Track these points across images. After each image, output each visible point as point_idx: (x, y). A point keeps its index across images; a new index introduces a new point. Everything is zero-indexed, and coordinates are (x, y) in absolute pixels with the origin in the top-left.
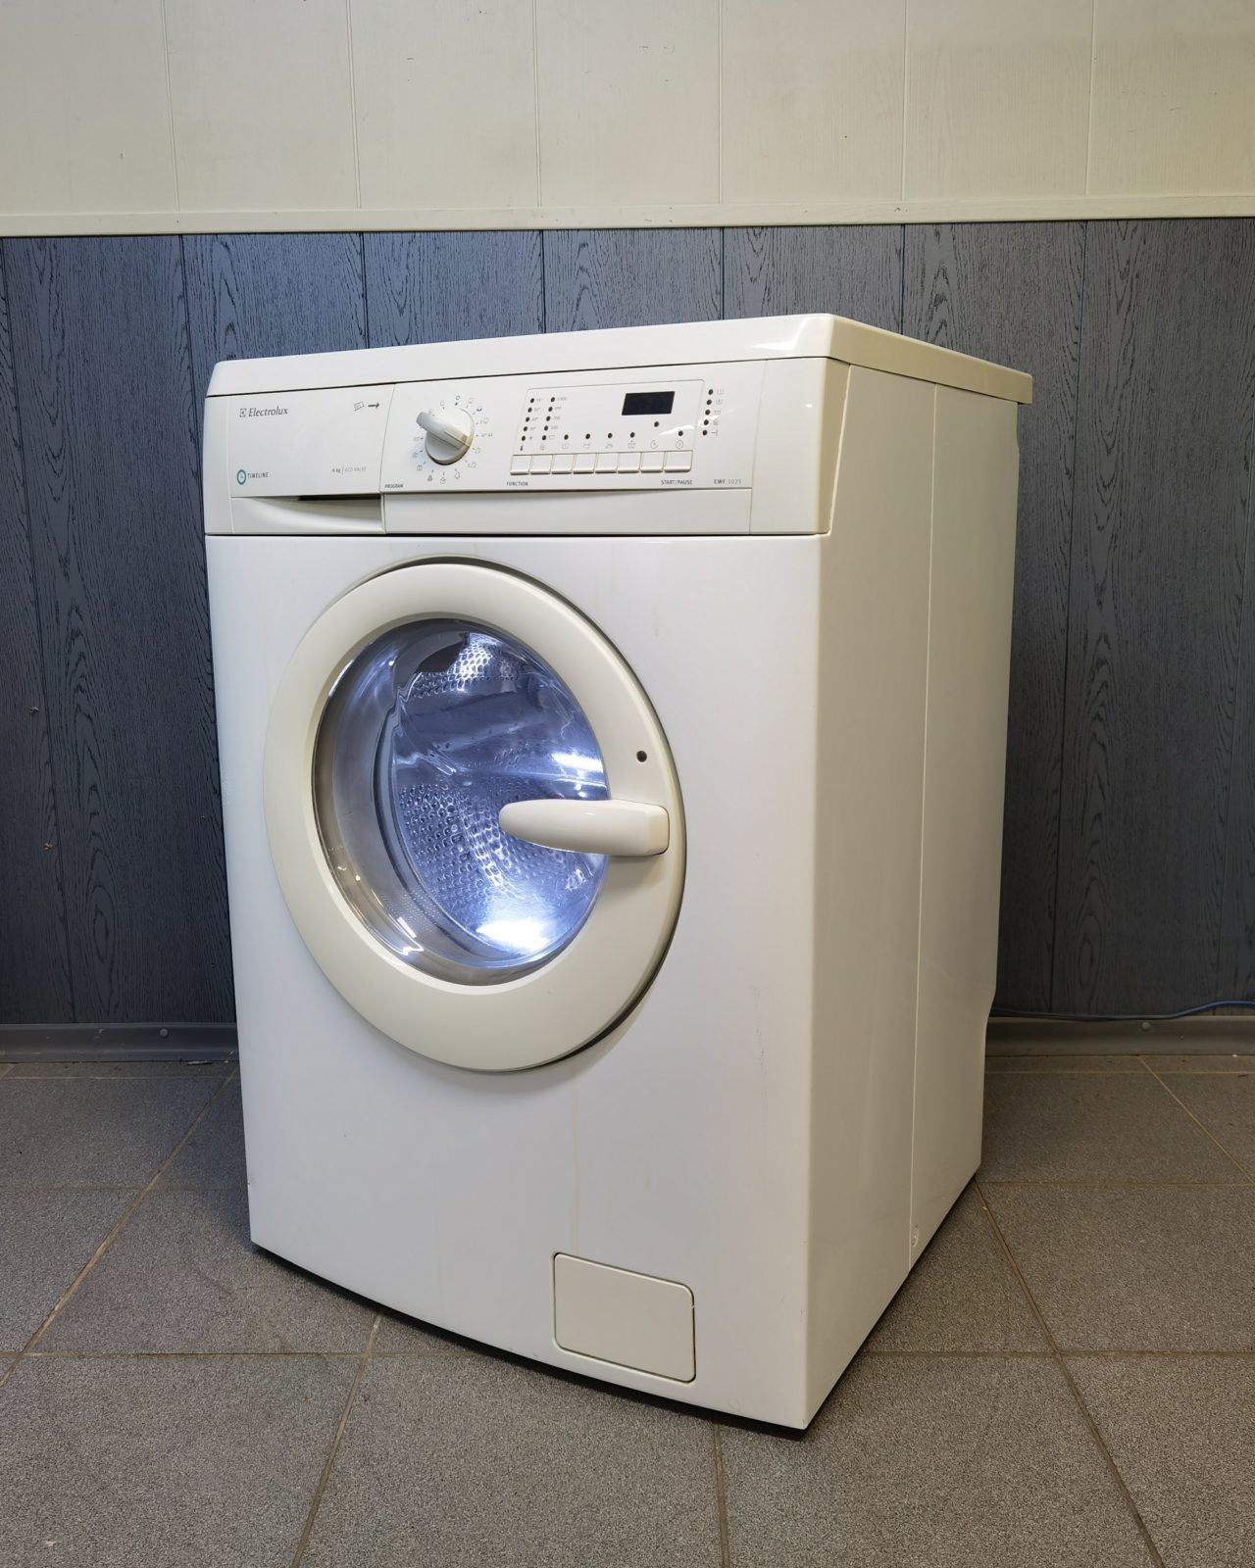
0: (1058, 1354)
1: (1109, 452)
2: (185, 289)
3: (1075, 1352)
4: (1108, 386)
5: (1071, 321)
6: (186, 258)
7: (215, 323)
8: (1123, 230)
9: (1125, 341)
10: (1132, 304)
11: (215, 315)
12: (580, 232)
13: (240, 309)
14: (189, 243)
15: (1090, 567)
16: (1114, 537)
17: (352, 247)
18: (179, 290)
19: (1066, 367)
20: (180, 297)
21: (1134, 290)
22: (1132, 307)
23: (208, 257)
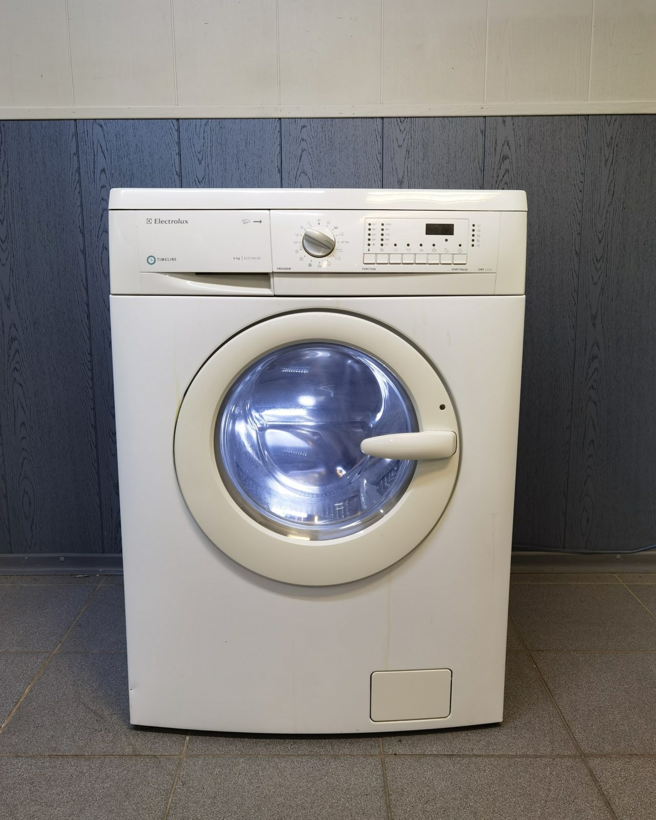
0: (584, 757)
1: (600, 242)
2: (77, 150)
3: (592, 755)
4: (600, 206)
5: (580, 170)
6: (78, 132)
7: (94, 168)
8: (609, 121)
9: (610, 181)
10: (614, 161)
11: (94, 164)
12: (302, 119)
13: (108, 161)
14: (80, 125)
15: (588, 305)
16: (603, 289)
17: (173, 127)
18: (74, 150)
19: (576, 195)
20: (75, 154)
21: (615, 153)
22: (614, 163)
23: (91, 131)
